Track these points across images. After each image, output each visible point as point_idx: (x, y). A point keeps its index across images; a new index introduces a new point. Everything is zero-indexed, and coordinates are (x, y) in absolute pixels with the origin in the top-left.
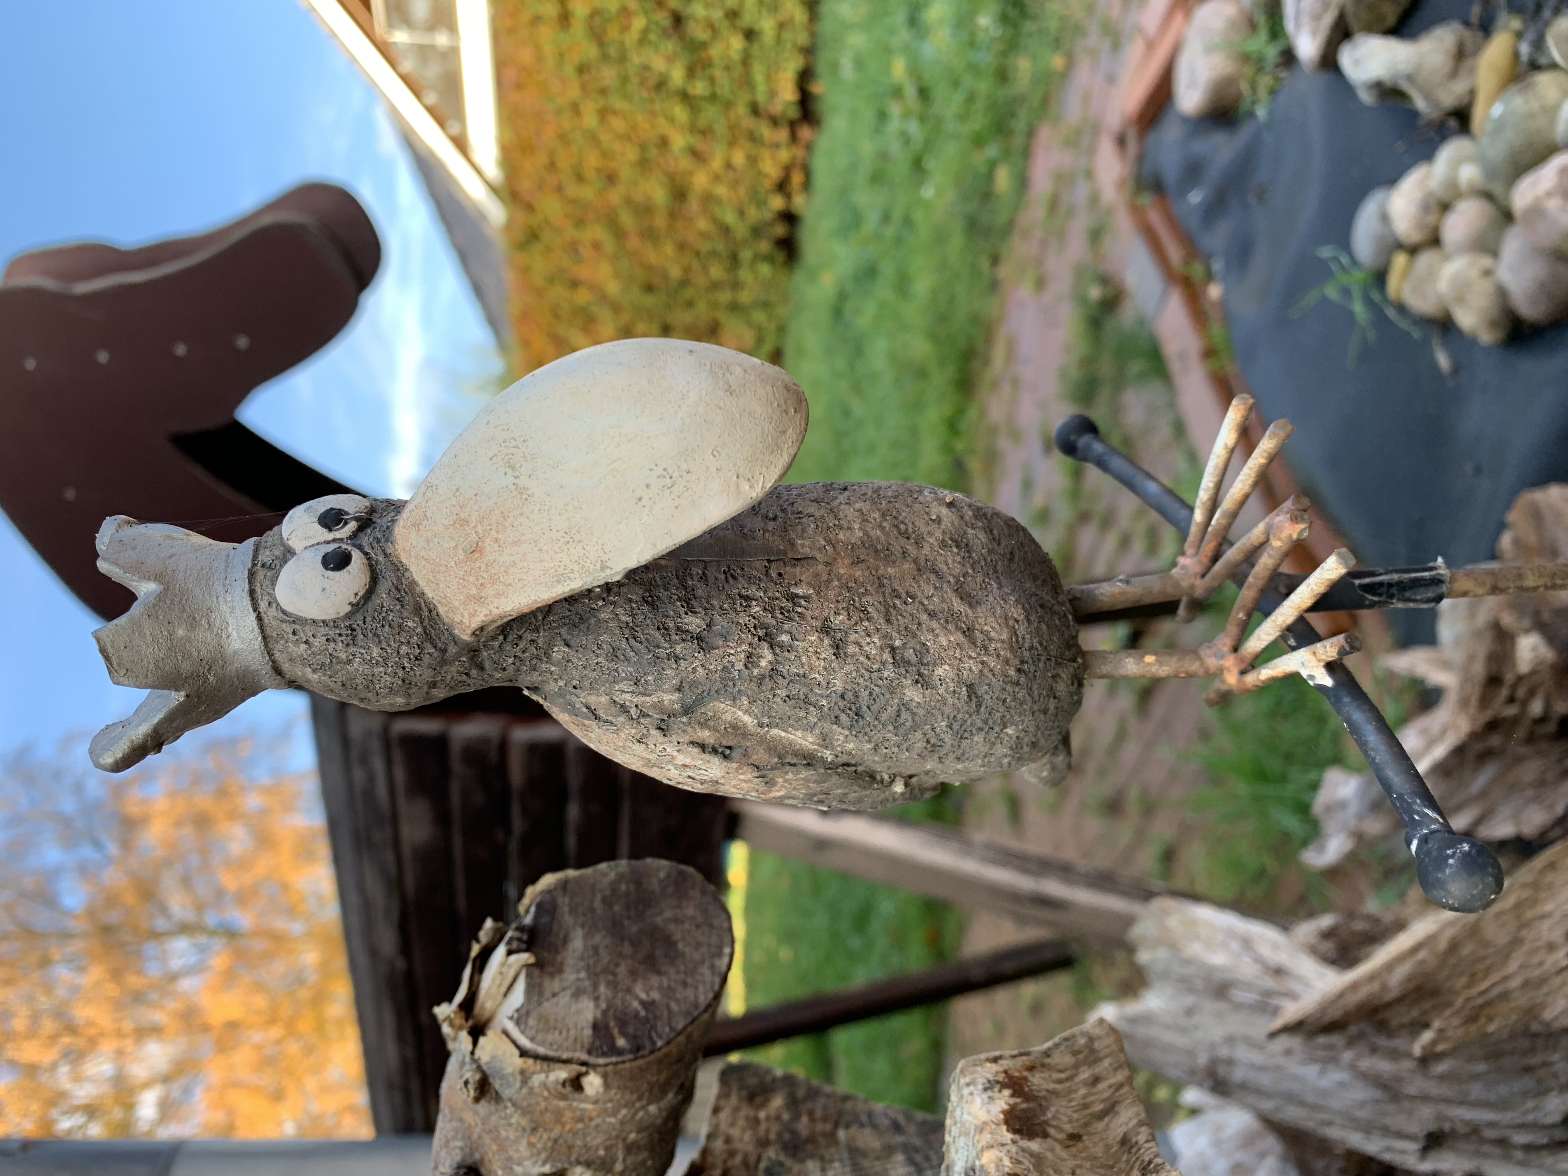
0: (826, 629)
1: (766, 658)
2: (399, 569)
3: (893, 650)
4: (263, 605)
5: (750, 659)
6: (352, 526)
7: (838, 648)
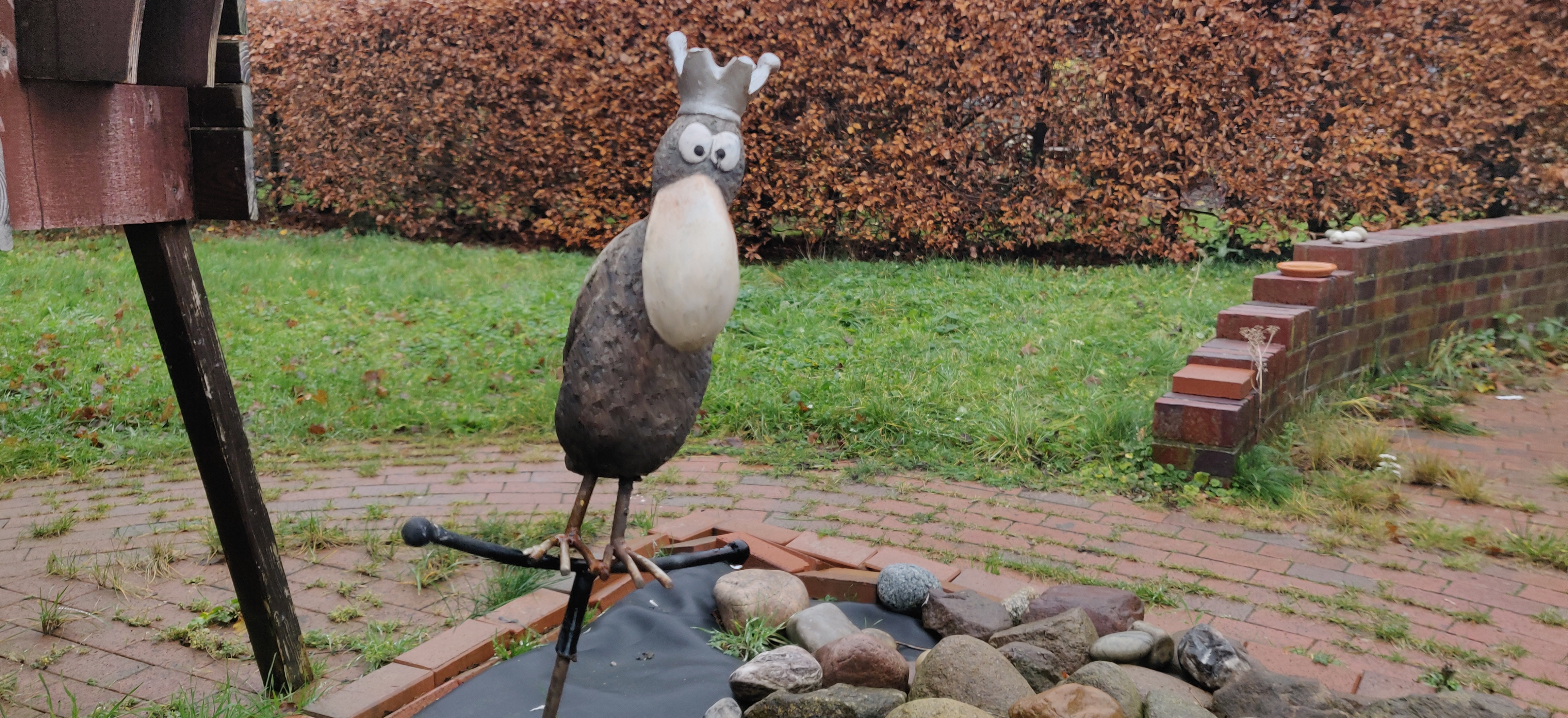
0: (617, 340)
1: (614, 312)
2: (690, 173)
3: (601, 367)
4: (698, 117)
5: (615, 305)
6: (715, 160)
7: (608, 344)
